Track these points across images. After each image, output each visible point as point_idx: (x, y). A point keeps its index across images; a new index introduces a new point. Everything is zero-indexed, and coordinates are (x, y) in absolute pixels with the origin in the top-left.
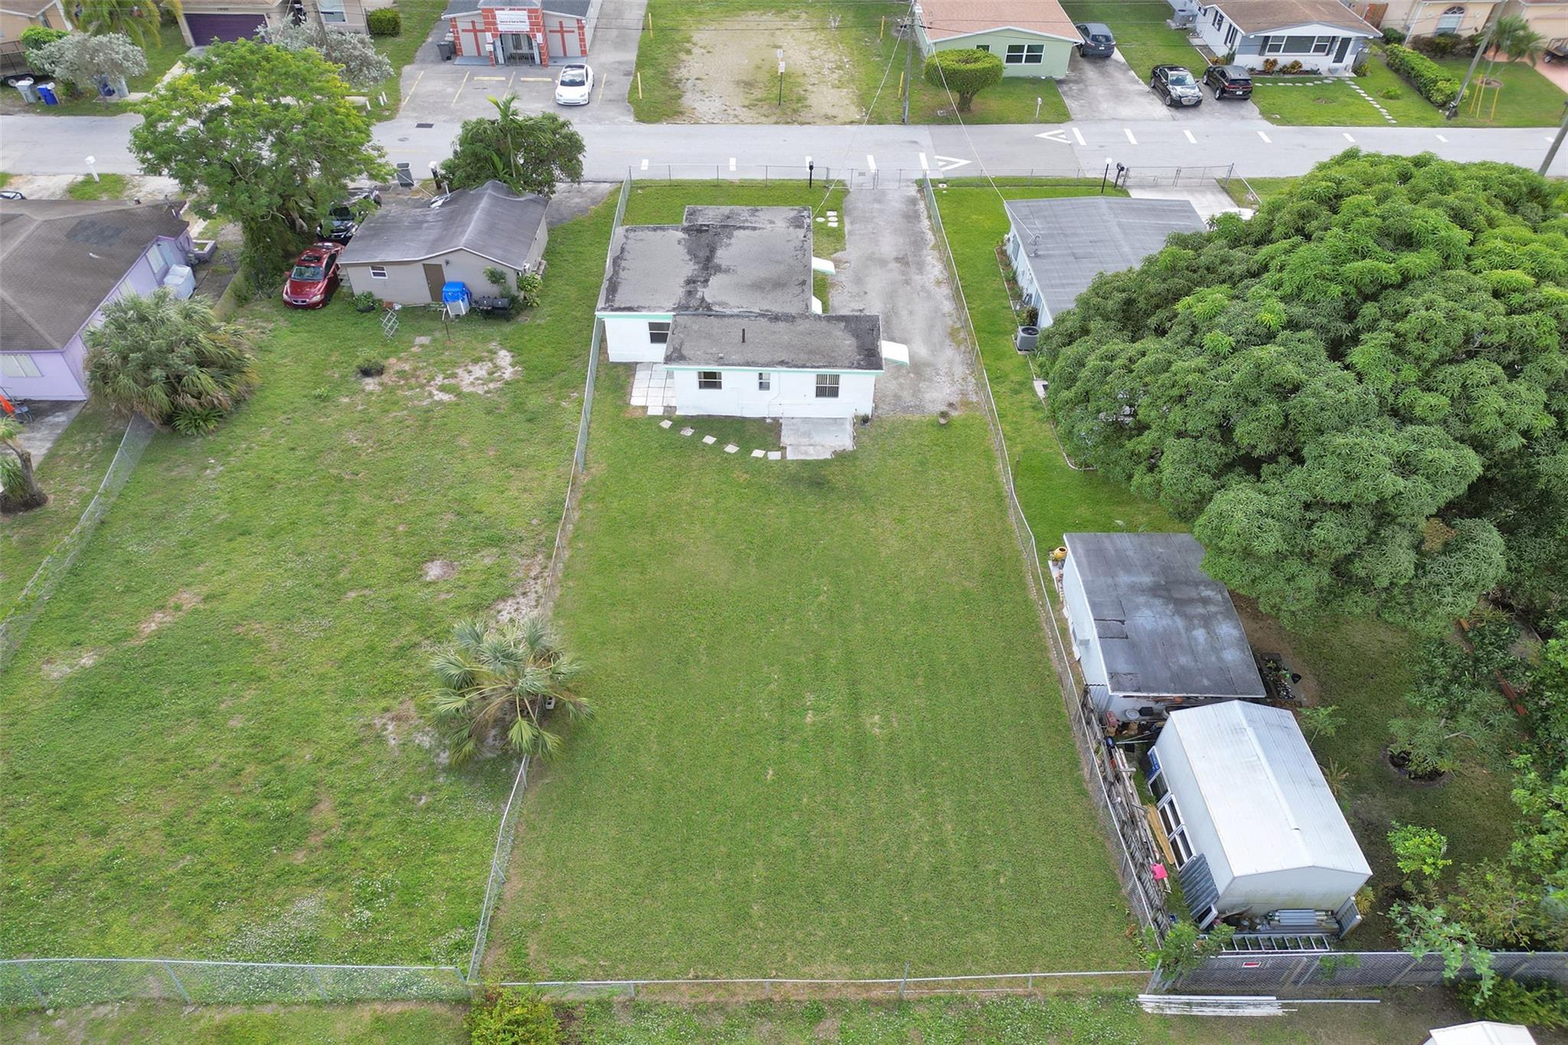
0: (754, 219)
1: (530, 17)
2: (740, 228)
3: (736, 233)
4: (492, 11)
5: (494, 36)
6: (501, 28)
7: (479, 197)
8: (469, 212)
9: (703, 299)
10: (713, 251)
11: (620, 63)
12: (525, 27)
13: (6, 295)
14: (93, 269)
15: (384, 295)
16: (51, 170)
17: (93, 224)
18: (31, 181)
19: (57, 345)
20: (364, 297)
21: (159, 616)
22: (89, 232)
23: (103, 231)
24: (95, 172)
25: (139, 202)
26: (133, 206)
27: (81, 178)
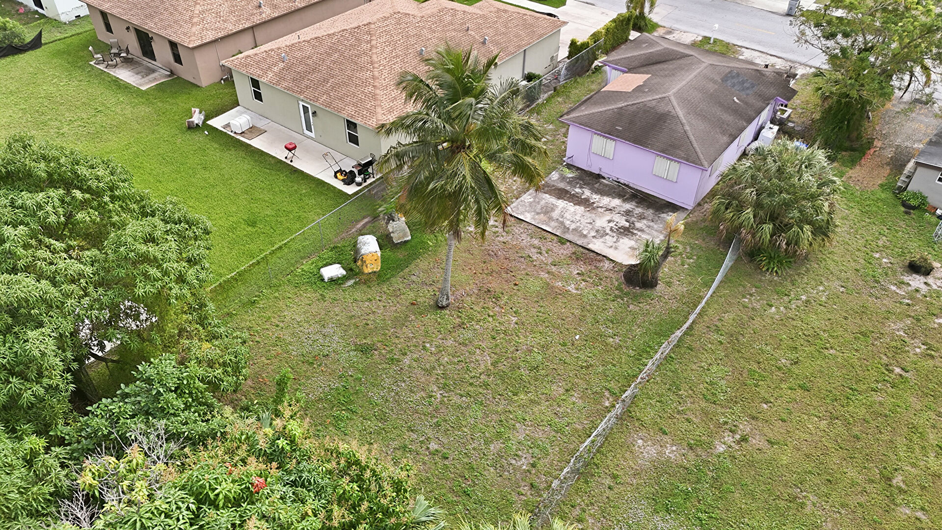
13: (681, 113)
14: (735, 110)
15: (932, 200)
16: (683, 28)
17: (738, 75)
18: (670, 33)
19: (706, 164)
20: (915, 195)
21: (729, 439)
22: (735, 80)
23: (743, 82)
24: (713, 36)
25: (767, 66)
26: (762, 68)
27: (700, 38)
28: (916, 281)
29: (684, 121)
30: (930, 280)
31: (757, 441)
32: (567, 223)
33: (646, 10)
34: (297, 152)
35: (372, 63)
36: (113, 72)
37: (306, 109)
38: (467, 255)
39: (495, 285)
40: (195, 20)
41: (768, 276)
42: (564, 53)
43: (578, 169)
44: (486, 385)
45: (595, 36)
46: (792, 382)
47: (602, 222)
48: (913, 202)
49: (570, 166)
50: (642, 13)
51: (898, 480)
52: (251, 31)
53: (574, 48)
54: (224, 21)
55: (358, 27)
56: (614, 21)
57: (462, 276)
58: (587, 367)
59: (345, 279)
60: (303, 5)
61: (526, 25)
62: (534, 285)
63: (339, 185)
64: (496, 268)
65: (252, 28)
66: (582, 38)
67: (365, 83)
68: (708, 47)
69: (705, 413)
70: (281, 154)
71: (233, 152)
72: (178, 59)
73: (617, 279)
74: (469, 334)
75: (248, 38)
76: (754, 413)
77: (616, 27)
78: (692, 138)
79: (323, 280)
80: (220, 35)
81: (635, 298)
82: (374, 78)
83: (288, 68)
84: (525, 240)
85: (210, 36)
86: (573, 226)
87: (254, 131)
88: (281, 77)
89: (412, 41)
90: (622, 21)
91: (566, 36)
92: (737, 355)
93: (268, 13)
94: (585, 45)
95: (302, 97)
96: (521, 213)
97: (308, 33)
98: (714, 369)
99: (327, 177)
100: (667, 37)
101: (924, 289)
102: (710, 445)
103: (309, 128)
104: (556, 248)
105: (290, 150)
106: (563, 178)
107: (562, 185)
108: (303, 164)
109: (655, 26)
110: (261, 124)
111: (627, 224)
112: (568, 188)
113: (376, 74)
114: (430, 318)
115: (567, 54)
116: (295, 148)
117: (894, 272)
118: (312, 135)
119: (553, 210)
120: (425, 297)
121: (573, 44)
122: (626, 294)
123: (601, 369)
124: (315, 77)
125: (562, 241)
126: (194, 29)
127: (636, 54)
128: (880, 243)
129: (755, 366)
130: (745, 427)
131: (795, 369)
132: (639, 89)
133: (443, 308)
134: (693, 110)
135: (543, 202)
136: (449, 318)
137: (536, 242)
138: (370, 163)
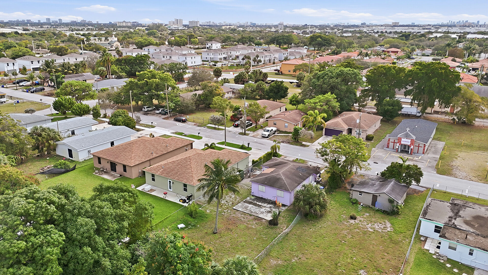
0: (474, 206)
1: (411, 141)
2: (469, 207)
3: (467, 208)
4: (401, 138)
5: (399, 144)
6: (402, 143)
7: (391, 181)
8: (387, 184)
9: (454, 223)
10: (459, 211)
11: (434, 157)
12: (409, 144)
13: (283, 178)
14: (300, 177)
15: (359, 200)
16: (290, 156)
17: (301, 167)
18: (286, 157)
19: (290, 191)
20: (354, 200)
21: (296, 259)
22: (300, 169)
23: (303, 169)
24: (299, 158)
25: (311, 165)
26: (310, 166)
27: (295, 159)
28: (352, 221)
29: (284, 180)
30: (356, 221)
31: (304, 259)
32: (252, 211)
33: (277, 150)
34: (167, 195)
35: (191, 167)
36: (101, 176)
37: (170, 182)
38: (222, 220)
39: (231, 227)
40: (132, 158)
41: (311, 222)
42: (250, 164)
43: (255, 196)
44: (229, 251)
45: (260, 159)
46: (315, 246)
47: (262, 210)
48: (354, 202)
49: (253, 196)
50: (276, 152)
51: (339, 264)
52: (149, 161)
53: (254, 162)
54: (142, 158)
55: (186, 158)
56: (266, 154)
57: (221, 226)
58: (258, 245)
59: (185, 228)
60: (166, 152)
61: (238, 156)
62: (242, 226)
63: (181, 203)
64: (231, 223)
65: (150, 160)
66: (256, 159)
67: (189, 173)
68: (297, 161)
69: (290, 253)
70: (162, 196)
71: (146, 196)
72: (125, 170)
73: (267, 224)
74: (224, 239)
75: (148, 163)
76: (303, 253)
77: (267, 156)
78: (286, 184)
79: (178, 228)
80: (140, 162)
81: (272, 228)
82: (192, 171)
83: (164, 170)
84: (240, 215)
85: (137, 163)
86: (254, 211)
87: (152, 190)
88: (162, 173)
89: (203, 161)
90: (269, 154)
91: (251, 159)
92: (300, 240)
93: (155, 155)
94: (257, 161)
95: (169, 178)
96: (238, 208)
97: (170, 160)
98: (293, 243)
99: (178, 202)
100: (285, 159)
101: (354, 223)
102: (292, 260)
103: (170, 188)
104: (249, 217)
105: (165, 194)
106: (251, 199)
107: (250, 201)
108: (168, 198)
109: (281, 156)
110: (154, 188)
111: (270, 210)
112: (252, 201)
113: (193, 170)
114: (212, 236)
115: (251, 164)
116: (167, 193)
117: (346, 219)
118: (171, 190)
119: (248, 207)
120: (210, 231)
121: (253, 161)
122: (270, 227)
123: (262, 245)
124: (173, 172)
125: (251, 215)
126: (132, 161)
127: (271, 163)
128: (344, 212)
129: (305, 243)
130: (301, 256)
131: (316, 243)
132: (272, 172)
133: (215, 233)
134: (287, 177)
135: (245, 205)
136: (217, 236)
137: (243, 216)
138: (191, 196)
